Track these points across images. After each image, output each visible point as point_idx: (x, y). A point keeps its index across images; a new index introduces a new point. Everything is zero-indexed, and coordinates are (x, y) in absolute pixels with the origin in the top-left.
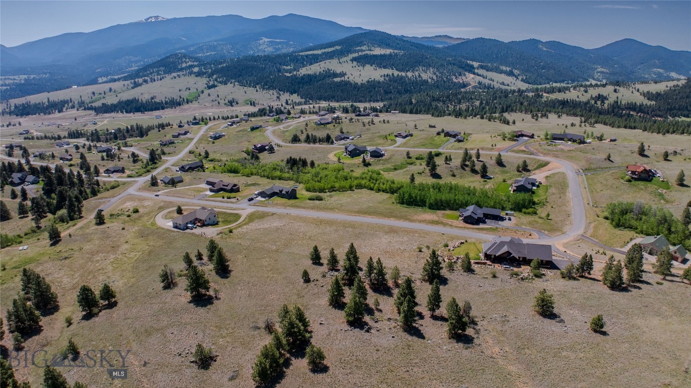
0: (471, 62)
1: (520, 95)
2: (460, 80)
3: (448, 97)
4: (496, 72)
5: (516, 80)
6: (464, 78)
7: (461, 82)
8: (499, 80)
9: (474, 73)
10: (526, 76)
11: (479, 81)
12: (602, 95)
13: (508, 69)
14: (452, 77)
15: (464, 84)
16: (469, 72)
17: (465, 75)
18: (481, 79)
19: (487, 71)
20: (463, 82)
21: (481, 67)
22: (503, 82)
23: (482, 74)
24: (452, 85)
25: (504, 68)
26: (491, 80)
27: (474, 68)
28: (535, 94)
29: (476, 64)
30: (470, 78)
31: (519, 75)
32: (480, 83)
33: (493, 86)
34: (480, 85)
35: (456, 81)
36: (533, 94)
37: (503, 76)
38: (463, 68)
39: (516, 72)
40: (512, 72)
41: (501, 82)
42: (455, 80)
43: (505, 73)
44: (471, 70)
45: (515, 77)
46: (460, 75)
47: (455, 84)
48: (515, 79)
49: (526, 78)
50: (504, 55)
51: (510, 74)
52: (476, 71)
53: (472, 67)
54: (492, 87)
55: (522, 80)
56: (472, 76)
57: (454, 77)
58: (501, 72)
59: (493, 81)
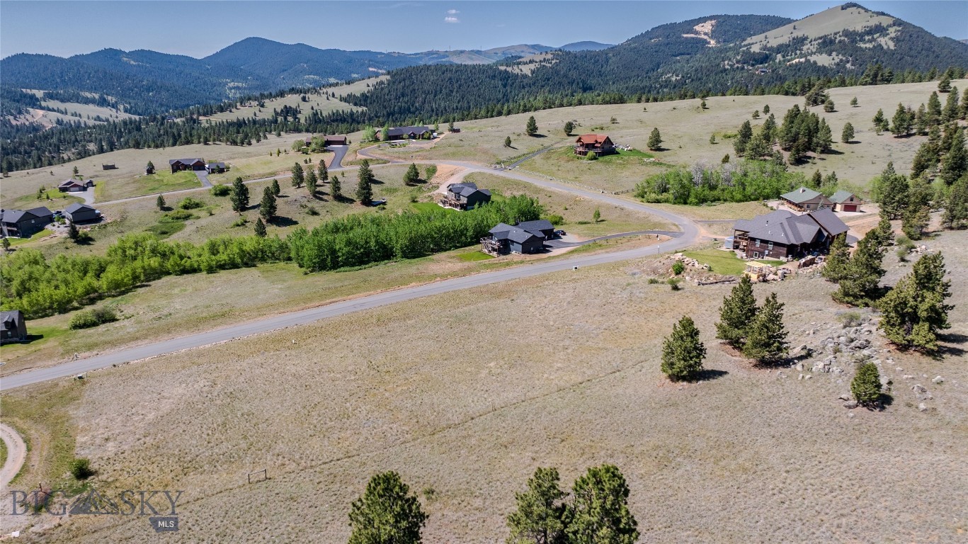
0: (28, 91)
1: (162, 124)
2: (22, 120)
3: (32, 144)
4: (78, 102)
5: (117, 112)
6: (28, 116)
7: (27, 123)
8: (88, 113)
9: (42, 108)
10: (130, 104)
11: (58, 120)
12: (290, 107)
13: (97, 96)
14: (7, 118)
15: (34, 127)
16: (33, 108)
17: (28, 112)
18: (60, 116)
19: (62, 101)
20: (31, 123)
21: (51, 97)
22: (98, 117)
23: (56, 109)
24: (15, 130)
25: (88, 95)
26: (75, 114)
27: (37, 100)
28: (187, 119)
29: (39, 94)
30: (37, 116)
31: (116, 102)
32: (59, 122)
33: (85, 124)
34: (61, 125)
35: (19, 123)
36: (183, 119)
37: (91, 106)
38: (18, 102)
39: (109, 98)
40: (104, 99)
41: (95, 115)
42: (14, 123)
43: (93, 101)
44: (34, 102)
45: (113, 107)
46: (20, 113)
47: (18, 129)
48: (114, 110)
49: (131, 107)
50: (74, 76)
51: (103, 102)
52: (43, 104)
53: (33, 97)
54: (83, 125)
55: (126, 111)
56: (41, 112)
57: (11, 118)
58: (87, 101)
59: (80, 116)
